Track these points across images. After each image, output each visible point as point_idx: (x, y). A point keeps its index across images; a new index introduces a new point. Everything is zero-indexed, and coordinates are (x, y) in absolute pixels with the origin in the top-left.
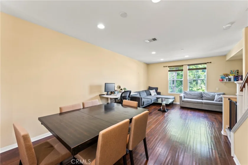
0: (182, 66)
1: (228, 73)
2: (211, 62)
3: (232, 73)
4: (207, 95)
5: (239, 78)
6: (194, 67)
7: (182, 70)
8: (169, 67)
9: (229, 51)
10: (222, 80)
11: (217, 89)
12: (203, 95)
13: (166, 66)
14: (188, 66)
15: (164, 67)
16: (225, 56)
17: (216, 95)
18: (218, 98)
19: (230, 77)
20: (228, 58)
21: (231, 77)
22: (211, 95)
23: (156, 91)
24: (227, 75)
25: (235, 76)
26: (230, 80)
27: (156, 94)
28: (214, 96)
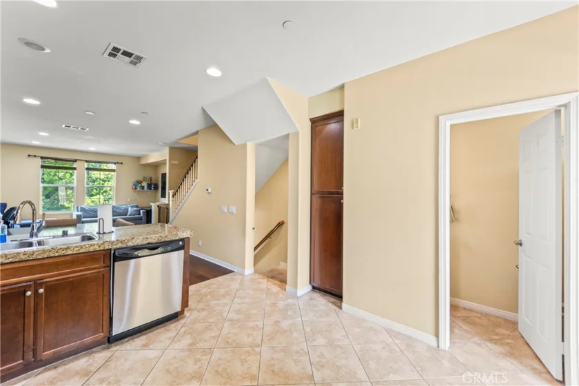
0: (76, 161)
1: (141, 179)
2: (122, 163)
3: (145, 179)
5: (152, 187)
6: (97, 166)
7: (75, 169)
8: (42, 158)
9: (146, 156)
10: (136, 188)
11: (129, 200)
13: (35, 156)
14: (86, 163)
15: (29, 156)
16: (139, 158)
17: (129, 208)
18: (133, 211)
19: (143, 185)
20: (144, 162)
21: (145, 184)
24: (139, 182)
25: (148, 184)
26: (143, 188)
28: (127, 209)
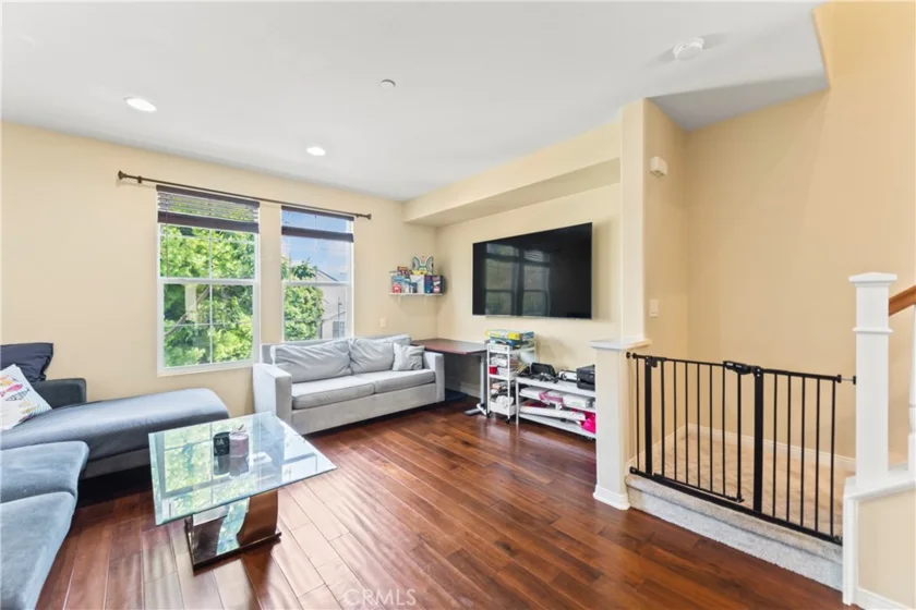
1: (408, 263)
2: (369, 217)
3: (417, 264)
4: (367, 349)
5: (435, 284)
8: (162, 188)
10: (398, 290)
12: (355, 354)
13: (140, 179)
15: (121, 175)
16: (403, 204)
17: (396, 346)
18: (407, 356)
19: (414, 278)
21: (418, 277)
22: (380, 349)
23: (37, 378)
24: (406, 272)
25: (426, 276)
26: (415, 287)
27: (44, 406)
28: (392, 351)
